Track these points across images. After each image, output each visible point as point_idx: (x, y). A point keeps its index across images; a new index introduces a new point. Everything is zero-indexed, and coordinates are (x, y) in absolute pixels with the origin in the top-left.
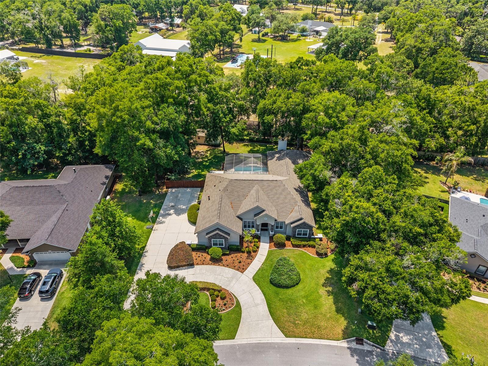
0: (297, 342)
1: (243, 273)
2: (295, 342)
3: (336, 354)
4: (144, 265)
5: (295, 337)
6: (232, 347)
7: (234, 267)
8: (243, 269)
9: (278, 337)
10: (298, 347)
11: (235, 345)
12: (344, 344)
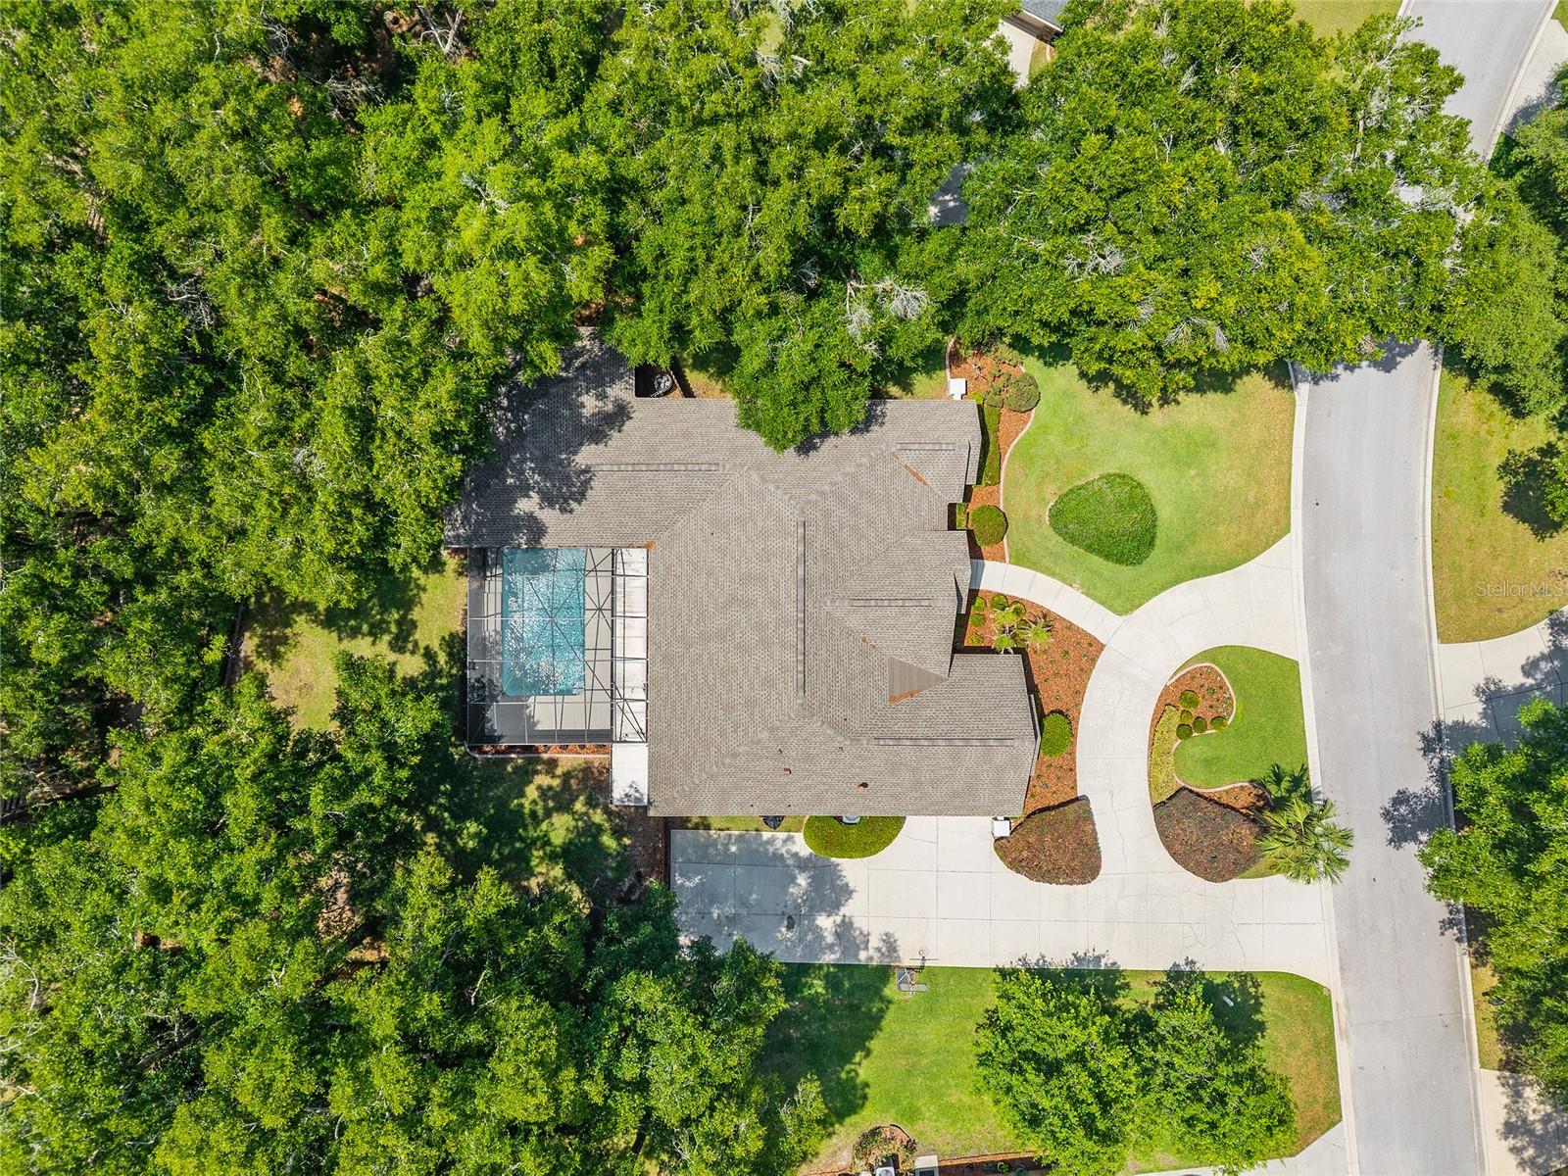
0: (1300, 504)
1: (1103, 646)
2: (1300, 511)
3: (1329, 415)
4: (1081, 954)
5: (1288, 509)
6: (1317, 666)
7: (1085, 673)
8: (1090, 645)
9: (1289, 551)
10: (1314, 504)
11: (1312, 660)
12: (1304, 389)
